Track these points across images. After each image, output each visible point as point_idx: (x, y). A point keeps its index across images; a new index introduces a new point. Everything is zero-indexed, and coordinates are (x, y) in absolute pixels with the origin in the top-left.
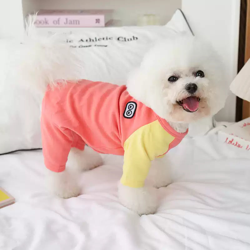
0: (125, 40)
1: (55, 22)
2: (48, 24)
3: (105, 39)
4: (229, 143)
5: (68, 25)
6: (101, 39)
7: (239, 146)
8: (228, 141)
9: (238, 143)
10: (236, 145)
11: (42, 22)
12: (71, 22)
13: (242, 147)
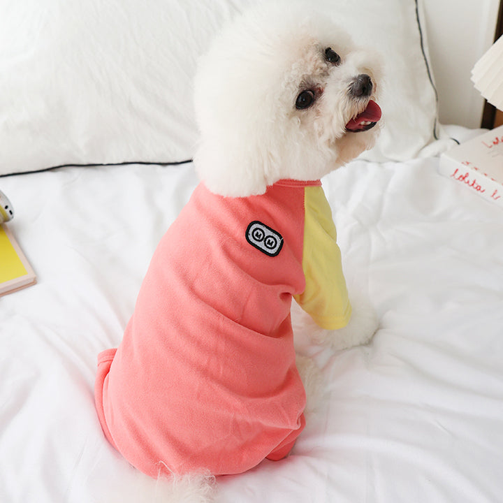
4: (459, 179)
7: (478, 188)
8: (457, 175)
9: (476, 182)
10: (473, 185)
13: (484, 191)
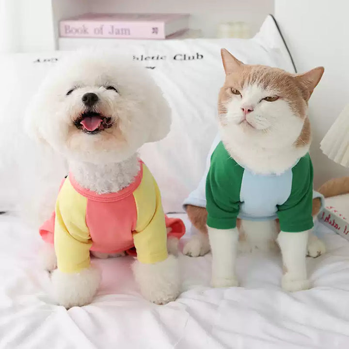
0: (185, 59)
1: (97, 31)
2: (88, 33)
3: (155, 58)
5: (114, 35)
6: (149, 57)
7: (336, 226)
10: (333, 224)
11: (80, 31)
12: (119, 30)
13: (339, 228)
